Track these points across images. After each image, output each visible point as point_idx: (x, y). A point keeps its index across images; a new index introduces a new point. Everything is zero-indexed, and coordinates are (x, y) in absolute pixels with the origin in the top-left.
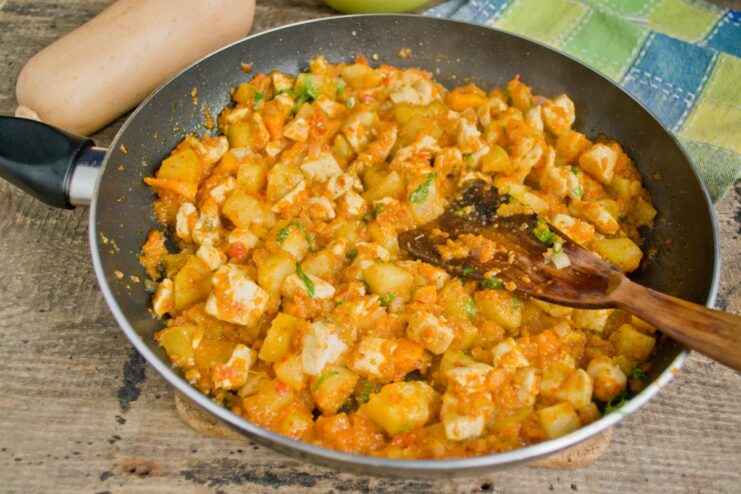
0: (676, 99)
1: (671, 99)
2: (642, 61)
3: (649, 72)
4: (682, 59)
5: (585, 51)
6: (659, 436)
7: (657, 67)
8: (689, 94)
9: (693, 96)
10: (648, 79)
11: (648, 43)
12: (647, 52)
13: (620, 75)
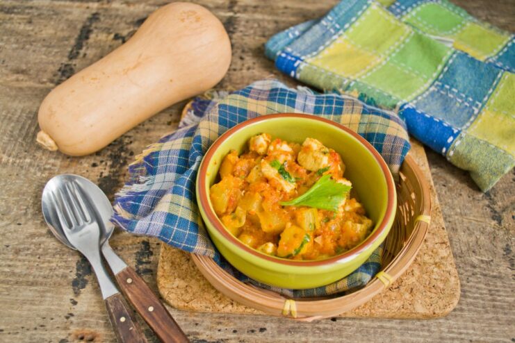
0: (466, 106)
1: (463, 106)
2: (444, 76)
3: (448, 84)
4: (475, 74)
5: (403, 65)
7: (455, 81)
8: (477, 103)
9: (480, 105)
10: (447, 90)
11: (451, 61)
12: (449, 68)
13: (427, 85)
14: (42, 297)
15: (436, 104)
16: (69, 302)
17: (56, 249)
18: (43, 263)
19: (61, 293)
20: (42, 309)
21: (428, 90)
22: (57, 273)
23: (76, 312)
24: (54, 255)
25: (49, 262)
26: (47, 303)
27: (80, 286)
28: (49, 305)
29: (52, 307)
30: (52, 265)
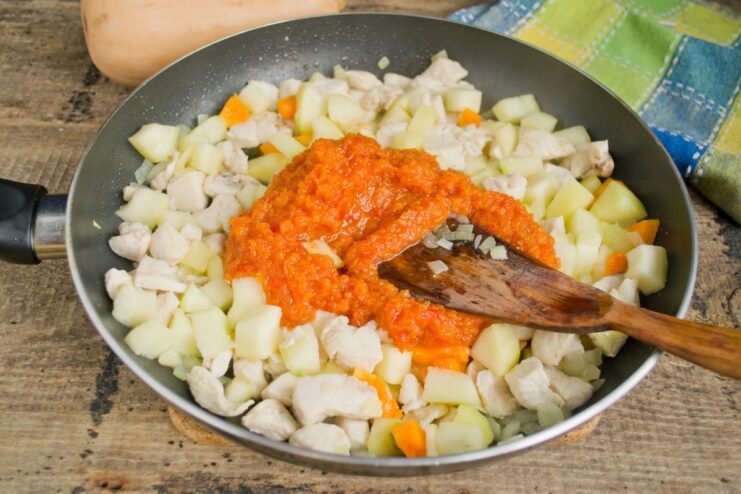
0: (709, 109)
1: (704, 110)
2: (674, 70)
3: (680, 82)
4: (716, 64)
5: (618, 58)
6: (638, 443)
7: (690, 76)
8: (721, 107)
9: (725, 110)
10: (680, 90)
11: (681, 49)
12: (680, 59)
13: (653, 85)
14: (47, 426)
15: (668, 110)
16: (85, 433)
17: (67, 357)
18: (48, 378)
19: (74, 420)
20: (47, 444)
21: (655, 91)
22: (69, 392)
23: (96, 447)
24: (64, 367)
25: (56, 376)
26: (54, 435)
27: (101, 410)
28: (56, 438)
29: (62, 441)
30: (60, 381)
